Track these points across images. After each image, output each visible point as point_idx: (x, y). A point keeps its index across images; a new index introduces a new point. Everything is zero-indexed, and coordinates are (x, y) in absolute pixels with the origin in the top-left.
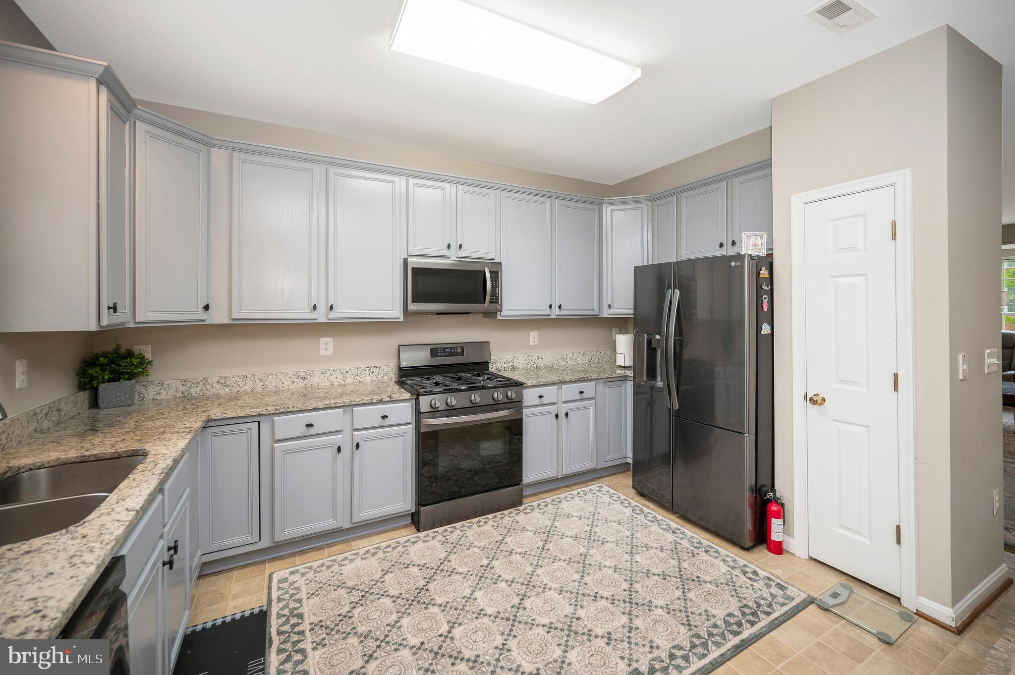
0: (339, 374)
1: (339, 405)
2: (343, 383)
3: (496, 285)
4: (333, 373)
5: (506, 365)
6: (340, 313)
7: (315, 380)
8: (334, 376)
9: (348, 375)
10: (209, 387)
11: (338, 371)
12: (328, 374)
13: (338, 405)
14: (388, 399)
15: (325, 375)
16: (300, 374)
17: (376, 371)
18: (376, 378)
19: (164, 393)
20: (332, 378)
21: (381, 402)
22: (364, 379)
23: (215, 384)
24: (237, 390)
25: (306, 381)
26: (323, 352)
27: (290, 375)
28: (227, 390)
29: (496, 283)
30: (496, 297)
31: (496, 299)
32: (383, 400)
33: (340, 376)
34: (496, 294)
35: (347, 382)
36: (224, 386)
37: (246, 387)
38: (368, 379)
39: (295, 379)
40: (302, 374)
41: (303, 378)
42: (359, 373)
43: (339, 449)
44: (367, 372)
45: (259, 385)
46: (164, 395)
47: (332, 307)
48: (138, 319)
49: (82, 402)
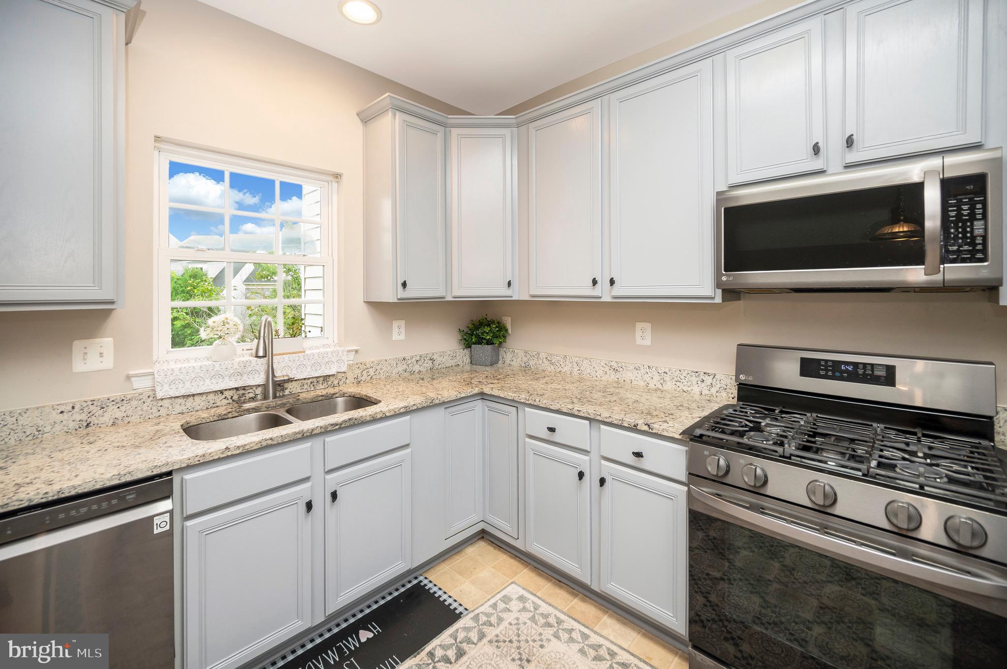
0: (655, 373)
1: (583, 415)
2: (660, 386)
4: (648, 370)
7: (629, 375)
8: (650, 375)
9: (667, 378)
10: (540, 362)
11: (654, 369)
12: (643, 371)
13: (581, 414)
14: (646, 428)
15: (639, 372)
16: (612, 364)
17: (709, 380)
18: (707, 392)
19: (515, 361)
20: (647, 378)
21: (634, 429)
22: (689, 389)
23: (545, 360)
24: (559, 370)
25: (618, 375)
26: (639, 341)
27: (603, 364)
28: (552, 367)
29: (973, 209)
32: (639, 427)
33: (657, 377)
35: (666, 387)
36: (551, 363)
37: (566, 369)
38: (696, 390)
39: (607, 369)
40: (615, 365)
41: (616, 370)
42: (682, 377)
43: (581, 475)
44: (694, 379)
47: (612, 282)
48: (457, 293)
49: (462, 356)
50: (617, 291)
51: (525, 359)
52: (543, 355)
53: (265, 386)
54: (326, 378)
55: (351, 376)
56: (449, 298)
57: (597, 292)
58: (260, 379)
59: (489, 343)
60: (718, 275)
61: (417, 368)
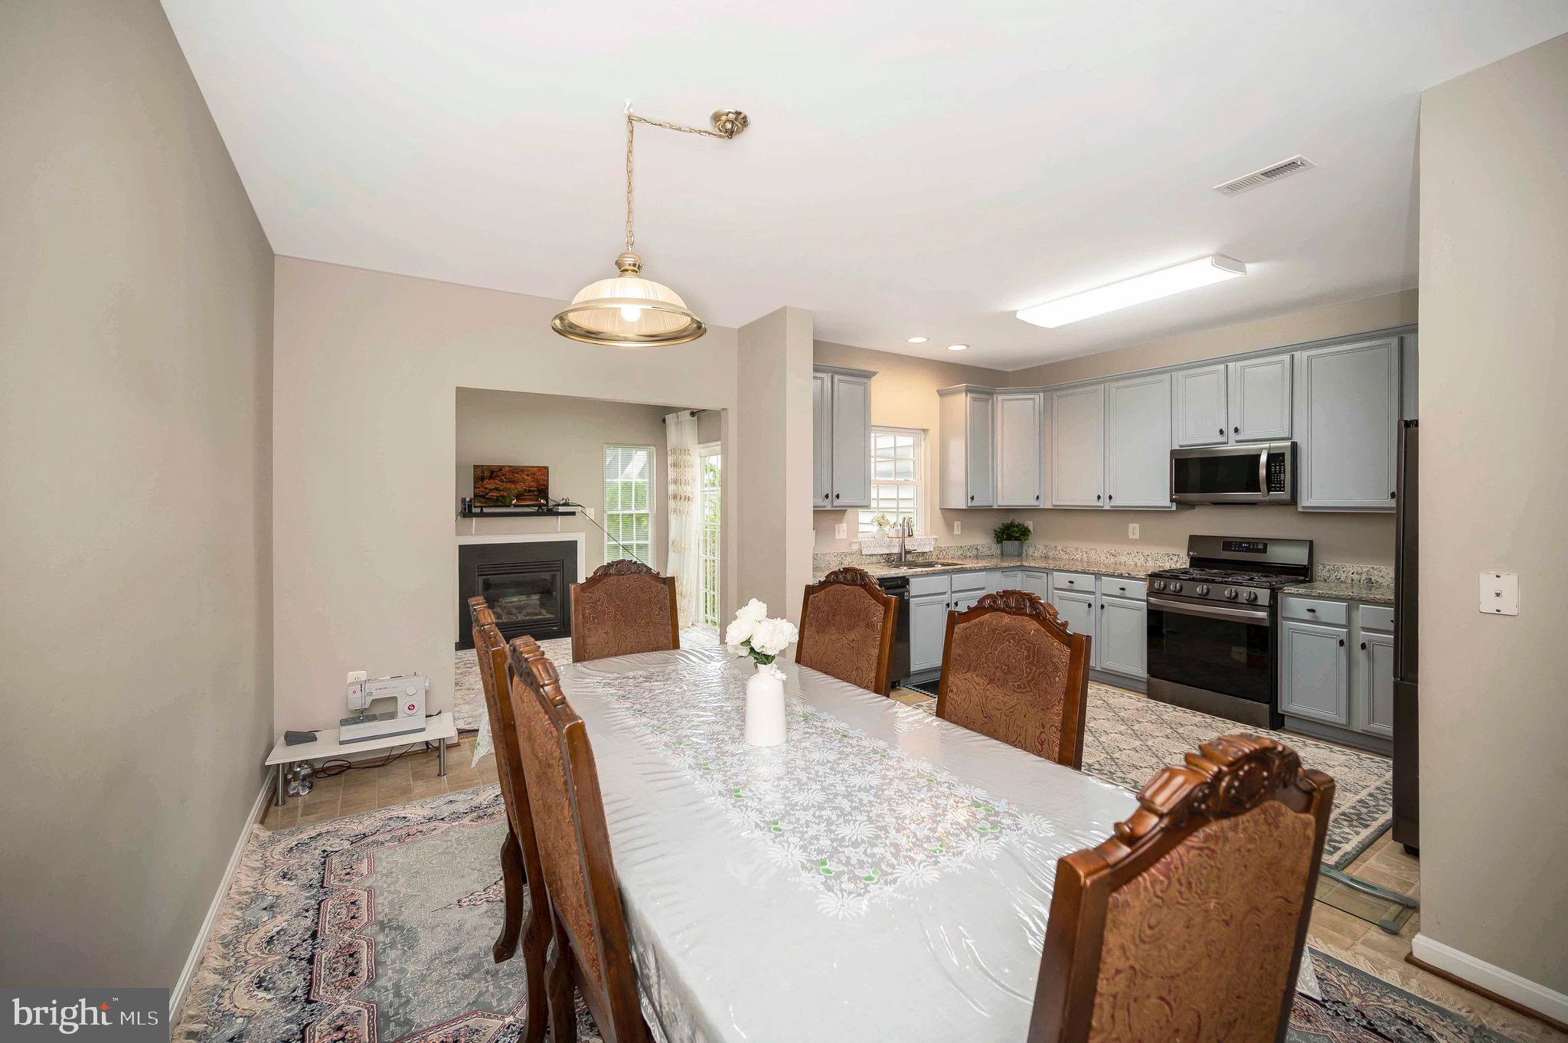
0: (1142, 556)
1: (1091, 572)
2: (1145, 565)
3: (1280, 471)
4: (1137, 555)
5: (1356, 577)
6: (1119, 502)
7: (1123, 559)
8: (1138, 557)
9: (1149, 559)
11: (1141, 553)
12: (1133, 555)
14: (1127, 575)
15: (1130, 556)
16: (1112, 552)
17: (1175, 558)
19: (1035, 550)
20: (1136, 559)
21: (1121, 576)
22: (1164, 565)
25: (1116, 559)
26: (1131, 536)
27: (1105, 552)
29: (1280, 468)
30: (1280, 484)
31: (1280, 487)
32: (1124, 575)
33: (1142, 559)
34: (1280, 481)
35: (1149, 565)
37: (1077, 556)
39: (1108, 555)
40: (1114, 552)
41: (1115, 556)
43: (1090, 605)
44: (1167, 558)
45: (1085, 556)
46: (1036, 555)
47: (1110, 497)
48: (999, 504)
49: (996, 549)
50: (1115, 503)
51: (1045, 551)
52: (1059, 548)
53: (901, 554)
54: (923, 553)
55: (934, 554)
56: (995, 507)
57: (1100, 504)
58: (896, 550)
59: (1017, 539)
60: (1171, 495)
61: (968, 554)
